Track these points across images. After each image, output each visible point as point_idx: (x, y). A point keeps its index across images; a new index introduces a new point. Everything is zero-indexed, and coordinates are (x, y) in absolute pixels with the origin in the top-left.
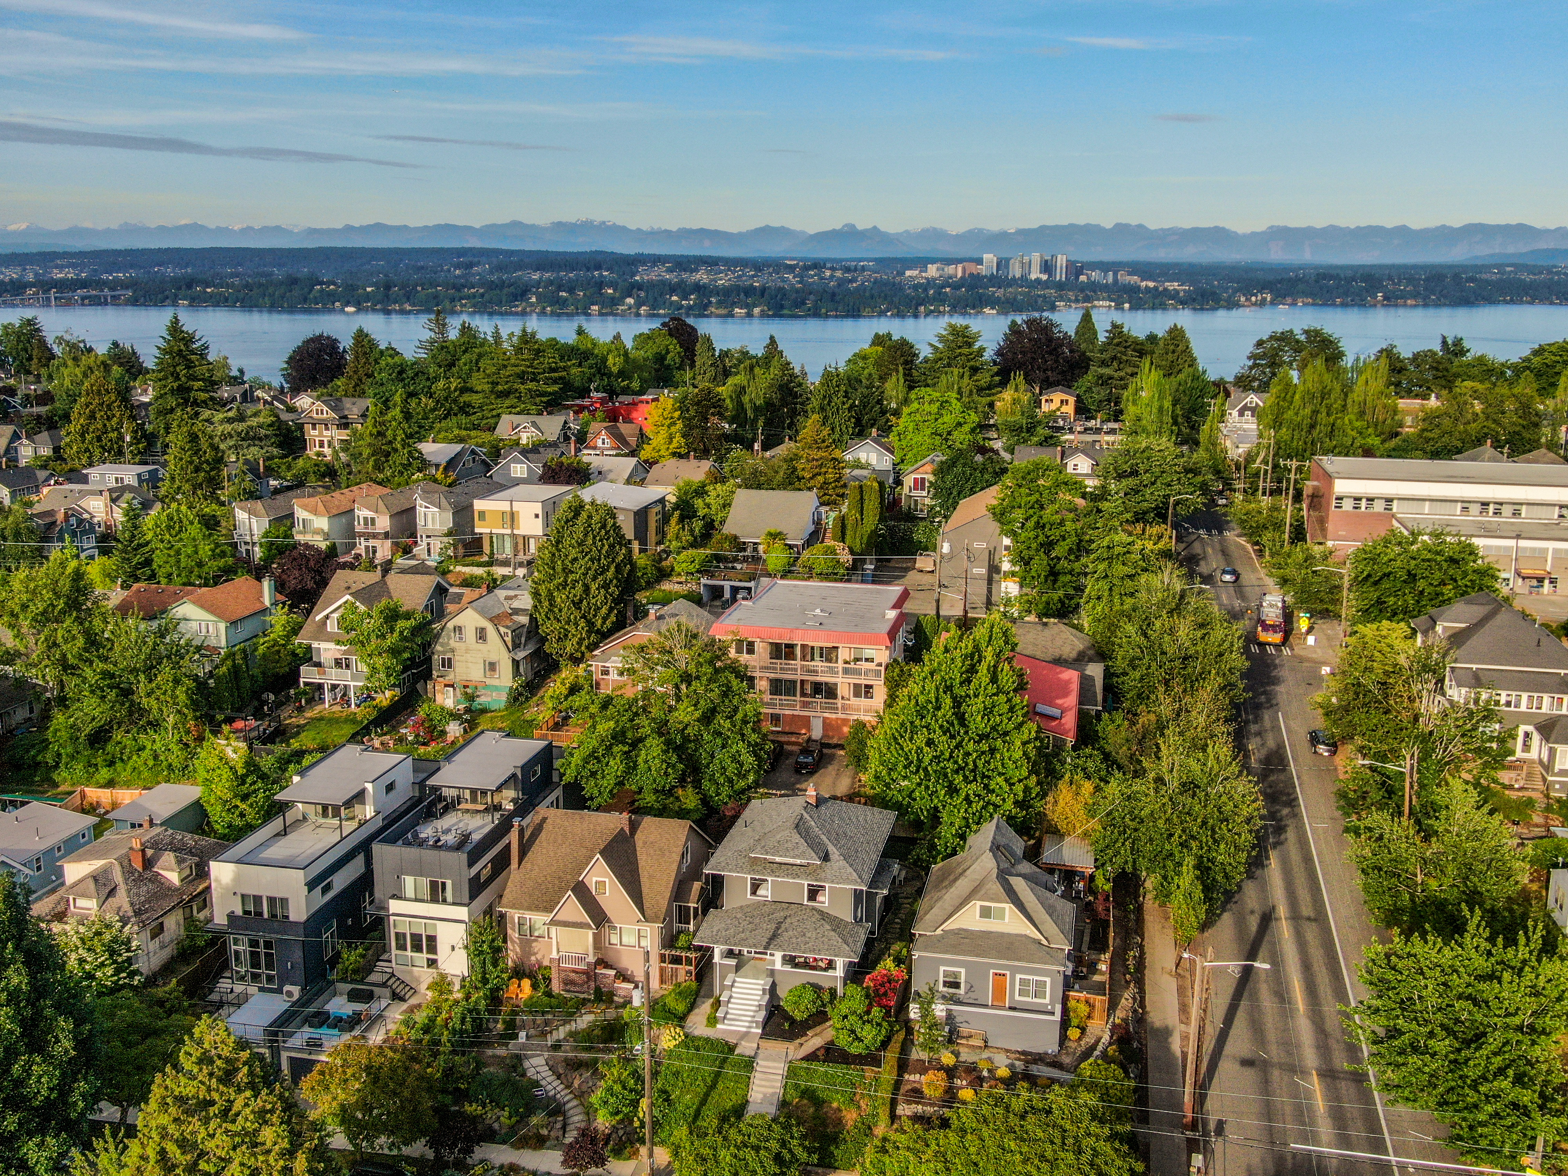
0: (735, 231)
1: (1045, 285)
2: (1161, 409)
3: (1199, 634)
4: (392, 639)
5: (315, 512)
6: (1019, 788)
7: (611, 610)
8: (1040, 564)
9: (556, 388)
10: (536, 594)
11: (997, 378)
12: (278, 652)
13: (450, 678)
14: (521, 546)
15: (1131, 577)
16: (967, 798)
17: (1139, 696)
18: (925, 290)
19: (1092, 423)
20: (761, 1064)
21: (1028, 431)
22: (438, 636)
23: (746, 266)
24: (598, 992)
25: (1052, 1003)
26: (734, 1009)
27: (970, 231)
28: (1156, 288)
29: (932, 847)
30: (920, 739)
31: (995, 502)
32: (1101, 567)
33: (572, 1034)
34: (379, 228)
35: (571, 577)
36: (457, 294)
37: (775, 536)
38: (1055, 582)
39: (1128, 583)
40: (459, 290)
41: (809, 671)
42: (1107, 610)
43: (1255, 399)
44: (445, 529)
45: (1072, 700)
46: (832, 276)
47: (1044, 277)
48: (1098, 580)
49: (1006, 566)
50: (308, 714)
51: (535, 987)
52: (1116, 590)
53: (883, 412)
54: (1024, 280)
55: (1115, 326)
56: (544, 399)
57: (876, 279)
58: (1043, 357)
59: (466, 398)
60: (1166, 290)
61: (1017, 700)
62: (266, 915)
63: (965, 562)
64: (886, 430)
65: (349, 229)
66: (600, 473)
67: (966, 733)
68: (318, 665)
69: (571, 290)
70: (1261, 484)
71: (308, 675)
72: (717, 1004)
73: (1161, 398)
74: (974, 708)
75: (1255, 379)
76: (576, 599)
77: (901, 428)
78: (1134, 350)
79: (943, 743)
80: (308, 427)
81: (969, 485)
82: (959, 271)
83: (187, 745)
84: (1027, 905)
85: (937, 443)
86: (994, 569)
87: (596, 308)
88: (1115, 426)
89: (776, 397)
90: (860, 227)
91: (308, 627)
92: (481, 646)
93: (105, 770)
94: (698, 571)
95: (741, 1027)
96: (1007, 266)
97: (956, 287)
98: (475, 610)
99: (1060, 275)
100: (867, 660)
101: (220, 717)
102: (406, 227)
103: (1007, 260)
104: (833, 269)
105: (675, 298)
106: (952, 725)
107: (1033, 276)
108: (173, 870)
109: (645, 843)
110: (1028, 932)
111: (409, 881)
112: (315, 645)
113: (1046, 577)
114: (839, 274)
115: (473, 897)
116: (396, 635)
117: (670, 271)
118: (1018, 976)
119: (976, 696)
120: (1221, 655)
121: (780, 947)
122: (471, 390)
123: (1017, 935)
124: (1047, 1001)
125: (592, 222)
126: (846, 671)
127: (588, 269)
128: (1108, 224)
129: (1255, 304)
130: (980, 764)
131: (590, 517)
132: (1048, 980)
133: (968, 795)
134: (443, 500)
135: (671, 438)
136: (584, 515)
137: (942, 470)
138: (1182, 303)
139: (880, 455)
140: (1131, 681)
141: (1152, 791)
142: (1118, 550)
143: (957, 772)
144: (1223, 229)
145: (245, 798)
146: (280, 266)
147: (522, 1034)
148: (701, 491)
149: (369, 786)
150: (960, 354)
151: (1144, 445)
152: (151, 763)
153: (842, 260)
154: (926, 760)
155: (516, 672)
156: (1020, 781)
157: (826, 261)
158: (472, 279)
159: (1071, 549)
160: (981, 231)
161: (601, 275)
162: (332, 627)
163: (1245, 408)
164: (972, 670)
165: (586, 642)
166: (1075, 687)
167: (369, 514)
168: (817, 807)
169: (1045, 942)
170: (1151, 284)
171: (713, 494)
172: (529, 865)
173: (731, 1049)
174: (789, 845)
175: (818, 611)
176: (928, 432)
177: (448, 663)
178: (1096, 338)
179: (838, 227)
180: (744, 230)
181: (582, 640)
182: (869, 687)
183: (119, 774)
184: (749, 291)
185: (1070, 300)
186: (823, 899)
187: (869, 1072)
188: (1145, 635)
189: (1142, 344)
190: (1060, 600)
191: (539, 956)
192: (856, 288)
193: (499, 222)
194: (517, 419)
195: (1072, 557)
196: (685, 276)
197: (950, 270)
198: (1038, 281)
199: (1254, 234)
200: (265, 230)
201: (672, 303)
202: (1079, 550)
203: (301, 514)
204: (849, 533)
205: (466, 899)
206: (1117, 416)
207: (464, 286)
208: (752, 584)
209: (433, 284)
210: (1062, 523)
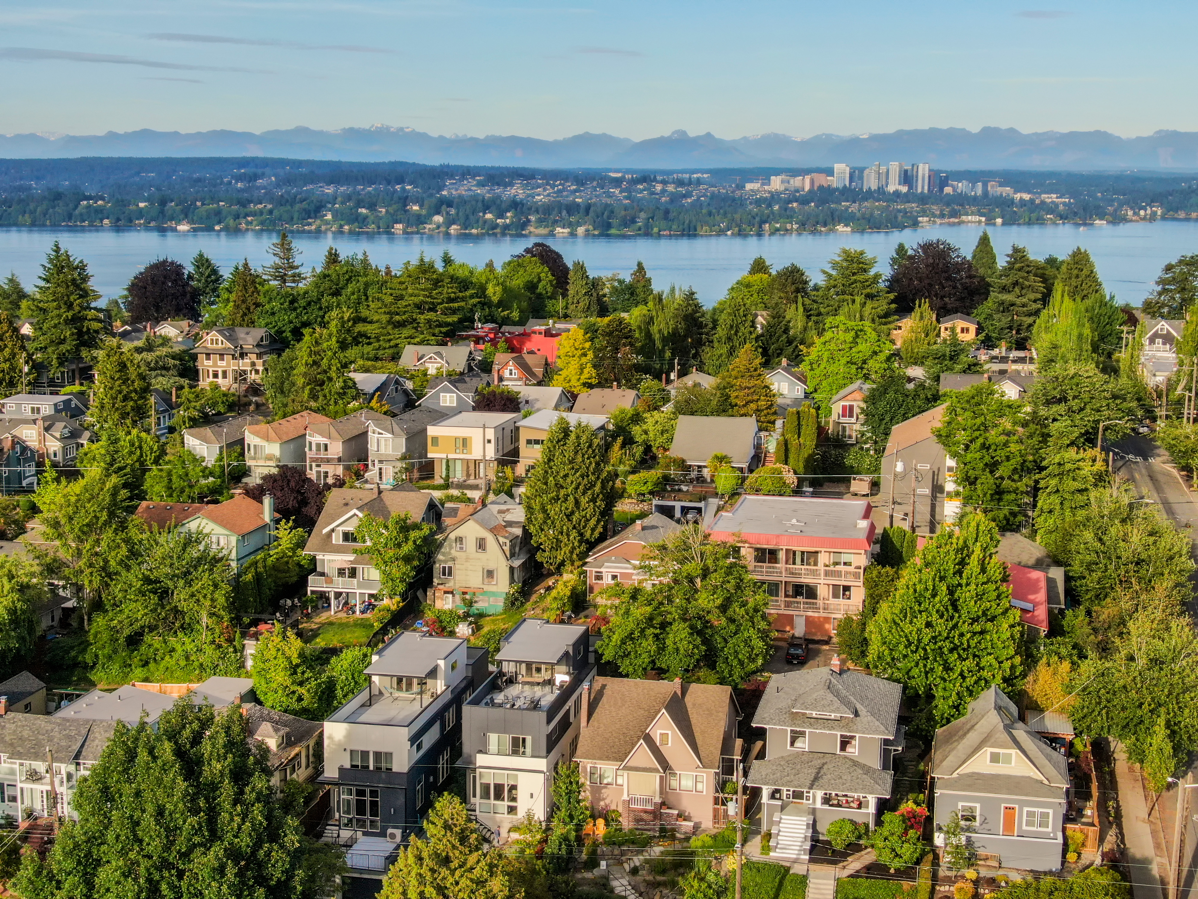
0: (550, 139)
1: (906, 198)
2: (1080, 336)
3: (1152, 539)
4: (407, 548)
5: (267, 439)
6: (1007, 665)
7: (598, 521)
8: (986, 481)
9: (455, 318)
10: (529, 509)
11: (893, 306)
12: (287, 563)
13: (450, 585)
14: (472, 471)
15: (1080, 491)
16: (962, 674)
17: (1097, 596)
18: (770, 205)
19: (995, 352)
20: (812, 883)
21: (951, 359)
22: (440, 545)
23: (566, 180)
24: (663, 830)
25: (1054, 831)
26: (782, 840)
27: (817, 137)
28: (1032, 201)
29: (930, 718)
30: (920, 622)
31: (939, 425)
32: (1053, 482)
33: (647, 861)
34: (146, 135)
35: (562, 492)
36: (243, 211)
37: (721, 459)
38: (1000, 500)
39: (1079, 497)
40: (244, 206)
41: (792, 573)
42: (1058, 522)
43: (1166, 326)
44: (399, 454)
45: (1041, 596)
46: (663, 191)
47: (904, 189)
48: (1049, 494)
49: (950, 487)
50: (317, 620)
51: (607, 824)
52: (1067, 504)
53: (790, 342)
54: (880, 193)
55: (1016, 250)
56: (444, 330)
57: (713, 194)
58: (941, 284)
59: (360, 327)
60: (1043, 202)
61: (1003, 588)
62: (371, 768)
63: (913, 484)
64: (796, 359)
65: (112, 136)
66: (527, 402)
67: (959, 617)
68: (323, 574)
69: (372, 207)
70: (1186, 412)
71: (314, 584)
72: (769, 836)
73: (1080, 325)
74: (966, 595)
75: (1163, 305)
76: (568, 512)
77: (813, 356)
78: (1036, 275)
79: (941, 626)
80: (202, 357)
81: (902, 411)
82: (805, 184)
83: (219, 646)
84: (1029, 753)
85: (853, 371)
86: (937, 489)
87: (399, 226)
88: (1021, 354)
89: (682, 326)
90: (692, 133)
91: (313, 541)
92: (481, 555)
93: (139, 670)
94: (651, 493)
95: (792, 854)
96: (861, 178)
97: (804, 201)
98: (477, 521)
99: (922, 186)
100: (845, 564)
101: (246, 620)
102: (176, 134)
103: (862, 170)
104: (664, 182)
105: (489, 216)
106: (947, 610)
107: (891, 188)
108: (272, 737)
109: (694, 705)
110: (1031, 774)
111: (493, 738)
112: (319, 557)
113: (992, 495)
114: (671, 188)
115: (549, 751)
116: (410, 543)
117: (481, 184)
118: (1025, 809)
119: (968, 584)
120: (1171, 558)
121: (821, 788)
122: (365, 320)
123: (1023, 777)
124: (1050, 829)
125: (388, 128)
126: (826, 574)
127: (389, 183)
128: (975, 129)
129: (1144, 219)
130: (973, 643)
131: (578, 437)
132: (1051, 811)
133: (962, 671)
134: (395, 426)
135: (582, 369)
136: (573, 436)
137: (872, 399)
138: (1062, 217)
139: (792, 384)
140: (1091, 581)
141: (1123, 669)
142: (1068, 466)
143: (951, 651)
144: (1105, 133)
145: (301, 684)
146: (38, 179)
147: (603, 864)
148: (637, 418)
149: (441, 663)
150: (855, 282)
151: (1072, 372)
152: (183, 663)
153: (671, 172)
154: (926, 640)
155: (512, 580)
156: (1007, 659)
157: (656, 172)
158: (256, 194)
159: (1015, 469)
160: (829, 136)
161: (403, 189)
162: (337, 539)
163: (1156, 335)
164: (962, 563)
165: (577, 551)
166: (1043, 584)
167: (322, 440)
168: (840, 674)
169: (1046, 782)
170: (1026, 197)
171: (650, 421)
172: (596, 724)
173: (787, 870)
174: (825, 702)
175: (794, 521)
176: (844, 361)
177: (448, 572)
178: (994, 262)
179: (667, 133)
180: (560, 138)
181: (574, 548)
182: (847, 588)
183: (153, 674)
184: (572, 209)
185: (934, 215)
186: (853, 750)
187: (906, 885)
188: (1100, 540)
189: (1043, 268)
190: (1005, 517)
191: (607, 801)
192: (692, 204)
193: (283, 128)
194: (422, 349)
195: (1016, 477)
196: (498, 190)
197: (796, 182)
198: (897, 194)
199: (1139, 139)
200: (19, 139)
201: (485, 222)
202: (1022, 470)
203: (251, 439)
204: (792, 456)
205: (544, 752)
206: (1021, 345)
207: (250, 202)
208: (702, 505)
209: (215, 199)
210: (1006, 444)
